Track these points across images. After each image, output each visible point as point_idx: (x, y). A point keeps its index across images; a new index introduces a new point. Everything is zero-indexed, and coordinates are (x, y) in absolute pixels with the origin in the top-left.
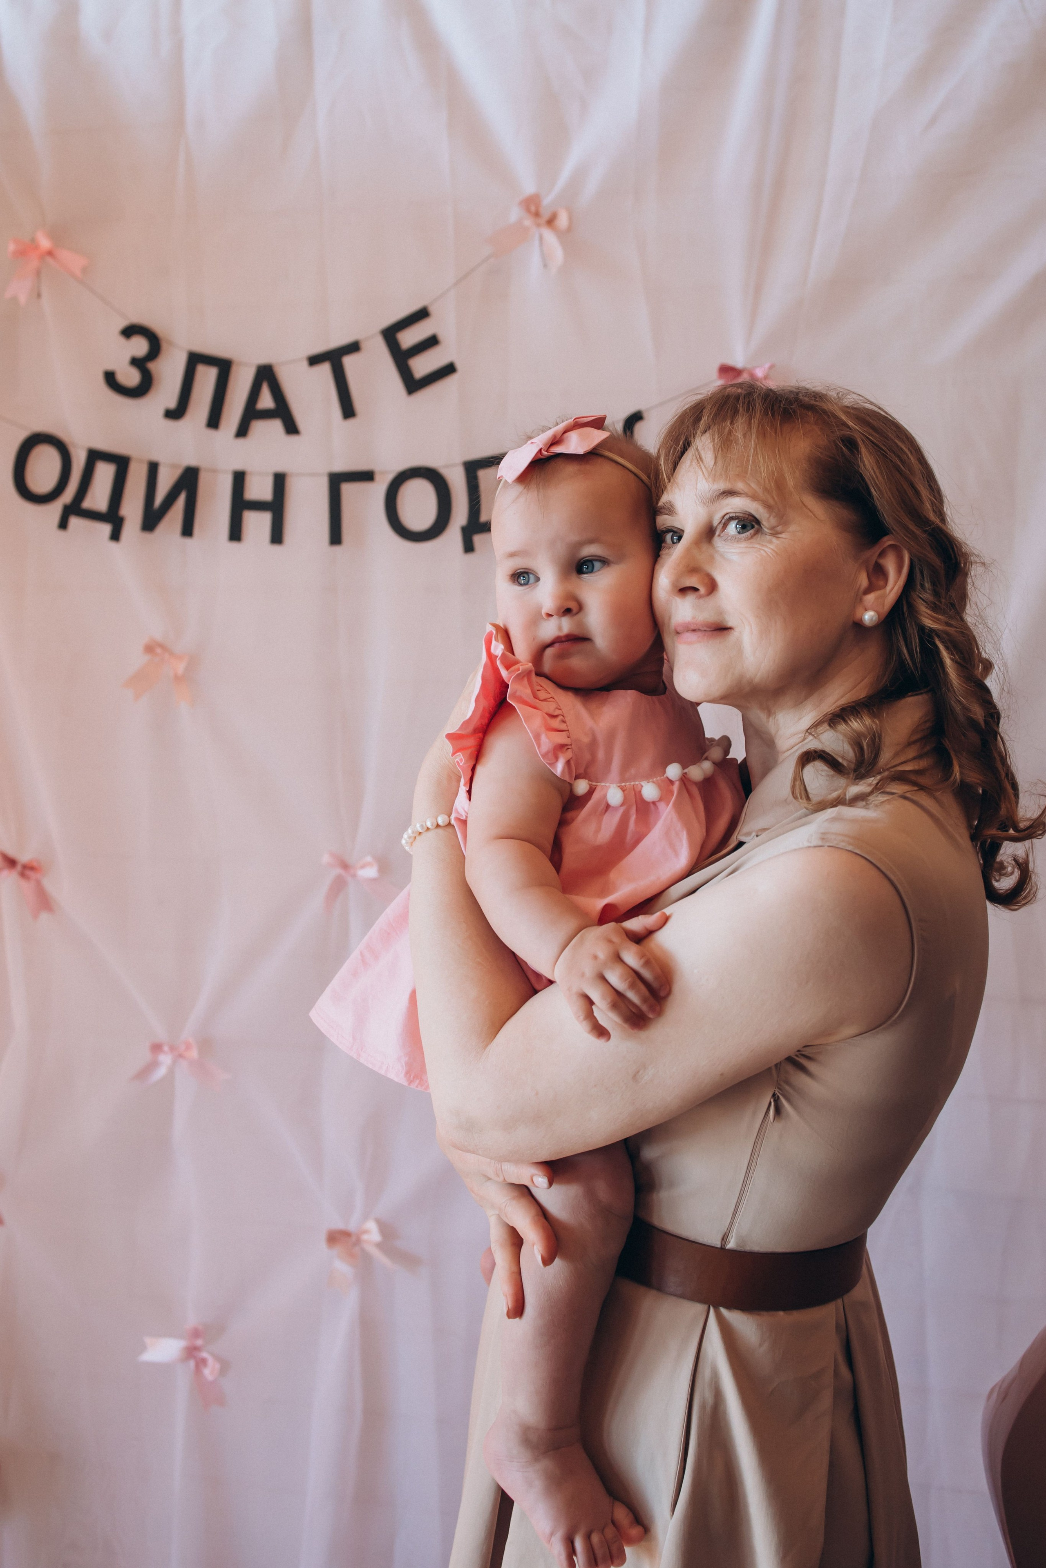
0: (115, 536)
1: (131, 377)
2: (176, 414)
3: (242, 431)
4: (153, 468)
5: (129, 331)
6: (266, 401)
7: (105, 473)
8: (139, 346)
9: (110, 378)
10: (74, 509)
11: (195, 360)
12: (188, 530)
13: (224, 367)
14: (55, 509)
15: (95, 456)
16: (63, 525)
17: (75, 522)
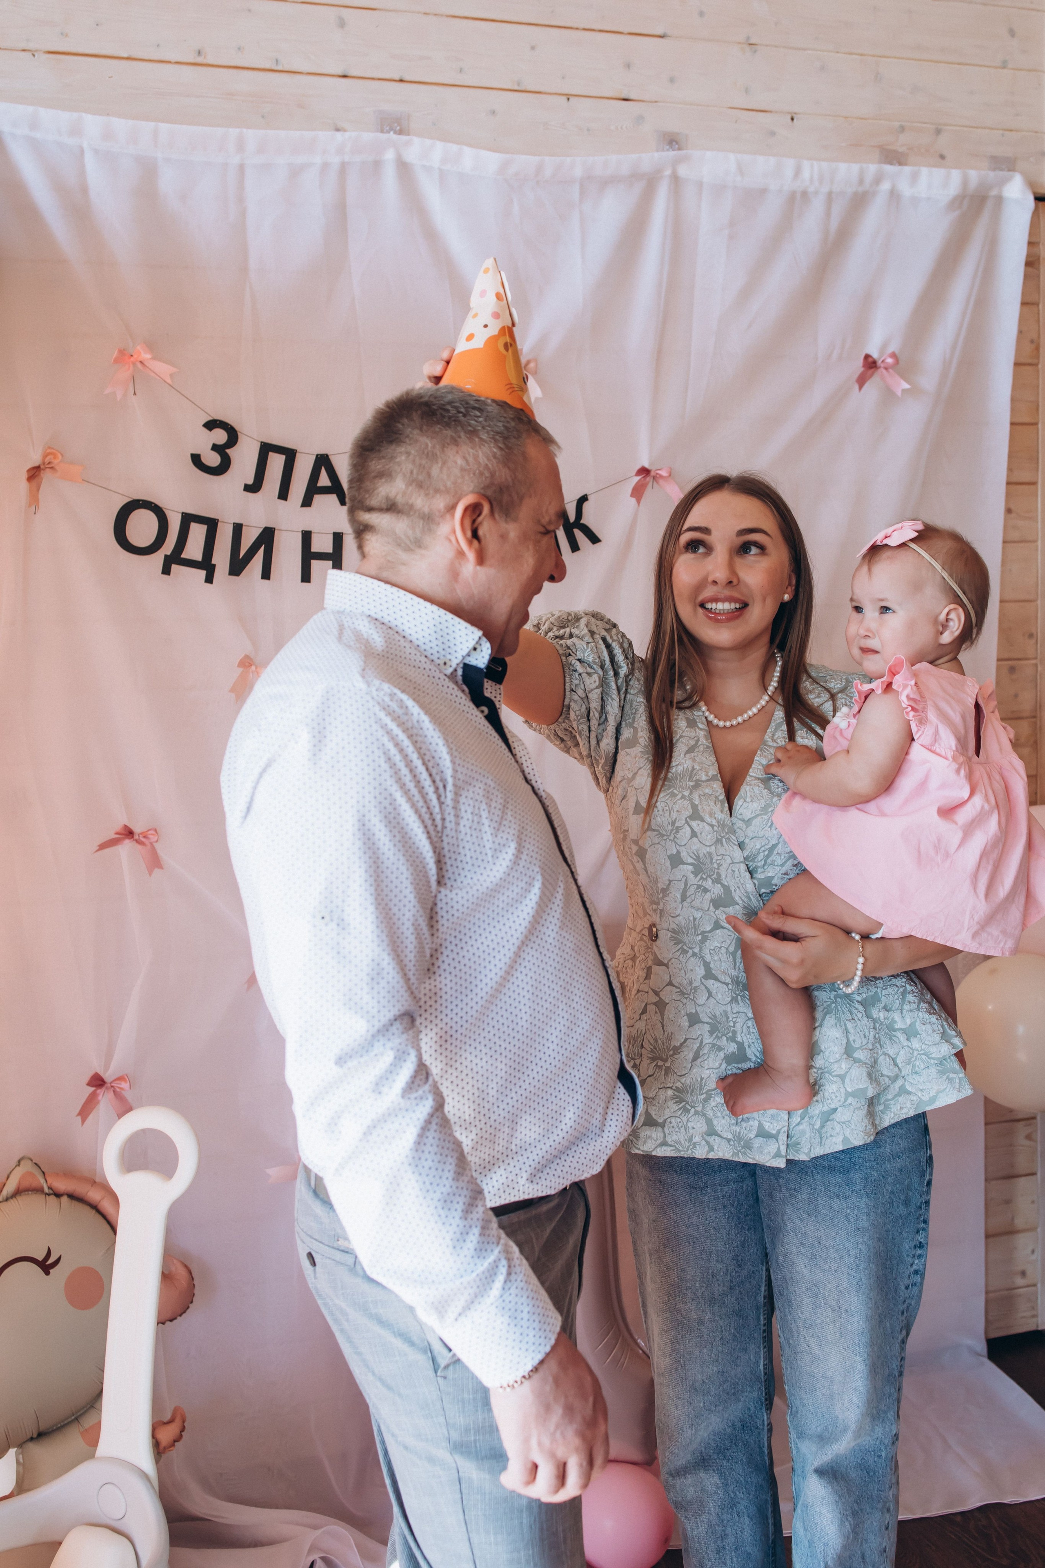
0: (209, 579)
1: (213, 459)
2: (254, 488)
3: (307, 502)
4: (238, 529)
5: (211, 425)
6: (324, 480)
7: (198, 532)
8: (220, 435)
9: (196, 459)
10: (175, 559)
11: (266, 449)
12: (266, 574)
13: (290, 455)
14: (158, 559)
15: (187, 519)
16: (166, 571)
17: (175, 568)
